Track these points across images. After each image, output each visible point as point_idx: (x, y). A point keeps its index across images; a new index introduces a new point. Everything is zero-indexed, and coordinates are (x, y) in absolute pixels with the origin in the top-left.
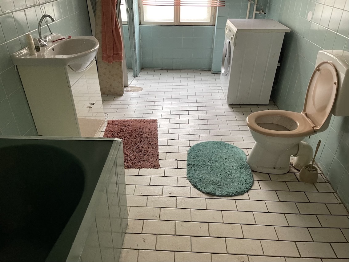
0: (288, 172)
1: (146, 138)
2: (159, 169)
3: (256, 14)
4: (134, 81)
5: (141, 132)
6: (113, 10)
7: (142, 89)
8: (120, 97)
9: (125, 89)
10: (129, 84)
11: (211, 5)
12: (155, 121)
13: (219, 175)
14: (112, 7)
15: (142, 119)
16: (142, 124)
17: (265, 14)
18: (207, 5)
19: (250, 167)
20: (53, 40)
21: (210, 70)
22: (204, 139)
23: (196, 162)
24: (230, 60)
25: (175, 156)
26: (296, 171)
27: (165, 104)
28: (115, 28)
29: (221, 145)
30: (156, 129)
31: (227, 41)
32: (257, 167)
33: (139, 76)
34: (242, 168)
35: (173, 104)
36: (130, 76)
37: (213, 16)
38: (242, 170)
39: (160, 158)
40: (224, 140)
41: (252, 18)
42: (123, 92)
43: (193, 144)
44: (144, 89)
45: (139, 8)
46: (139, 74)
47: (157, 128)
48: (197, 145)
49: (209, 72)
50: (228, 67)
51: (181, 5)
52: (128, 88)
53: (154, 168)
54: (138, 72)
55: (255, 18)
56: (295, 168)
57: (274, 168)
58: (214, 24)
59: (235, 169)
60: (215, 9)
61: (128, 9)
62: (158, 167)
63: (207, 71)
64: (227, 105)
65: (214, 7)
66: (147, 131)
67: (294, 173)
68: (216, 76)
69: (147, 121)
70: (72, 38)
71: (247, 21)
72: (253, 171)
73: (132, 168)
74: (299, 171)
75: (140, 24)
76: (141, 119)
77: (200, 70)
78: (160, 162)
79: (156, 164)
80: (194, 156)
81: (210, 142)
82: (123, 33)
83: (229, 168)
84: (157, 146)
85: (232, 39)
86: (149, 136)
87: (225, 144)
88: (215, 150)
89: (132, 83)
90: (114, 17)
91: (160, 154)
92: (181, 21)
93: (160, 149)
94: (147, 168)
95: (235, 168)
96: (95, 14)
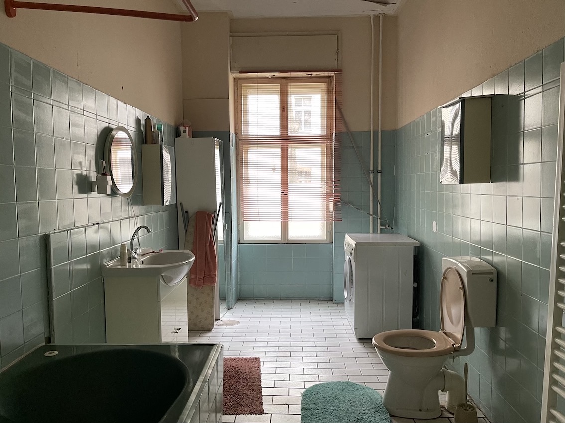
0: (439, 417)
1: (245, 378)
2: (263, 415)
3: (381, 229)
4: (227, 313)
5: (237, 371)
6: (209, 226)
7: (238, 323)
8: (209, 332)
9: (215, 323)
10: (221, 317)
11: (325, 220)
12: (257, 360)
13: (345, 420)
14: (208, 222)
15: (239, 357)
16: (239, 363)
17: (392, 229)
18: (321, 220)
19: (387, 410)
20: (142, 254)
21: (332, 300)
22: (324, 379)
23: (314, 406)
24: (352, 280)
25: (285, 400)
26: (451, 415)
27: (271, 340)
28: (210, 246)
29: (348, 386)
30: (258, 368)
31: (347, 258)
32: (397, 409)
33: (234, 308)
34: (377, 412)
35: (281, 340)
36: (222, 308)
37: (329, 232)
38: (377, 413)
39: (263, 401)
40: (352, 380)
41: (377, 233)
42: (213, 325)
43: (308, 385)
44: (241, 323)
45: (238, 225)
46: (234, 305)
47: (259, 366)
48: (315, 386)
49: (330, 302)
50: (351, 289)
51: (289, 220)
52: (219, 322)
53: (256, 414)
54: (233, 304)
55: (381, 233)
56: (449, 411)
57: (420, 410)
58: (331, 242)
59: (367, 414)
60: (331, 225)
61: (225, 225)
62: (261, 412)
63: (327, 300)
64: (356, 340)
65: (329, 222)
66: (247, 370)
67: (448, 418)
68: (339, 307)
69: (246, 359)
70: (163, 252)
71: (371, 235)
72: (391, 415)
73: (226, 414)
74: (453, 414)
75: (239, 243)
76: (237, 357)
77: (318, 300)
78: (264, 407)
79: (259, 408)
80: (311, 398)
81: (333, 382)
82: (219, 251)
83: (359, 412)
84: (259, 389)
85: (351, 254)
86: (248, 377)
87: (353, 384)
88: (339, 391)
89: (225, 315)
90: (209, 233)
91: (263, 397)
92: (290, 239)
93: (264, 392)
94: (246, 413)
95: (366, 411)
96: (186, 231)
